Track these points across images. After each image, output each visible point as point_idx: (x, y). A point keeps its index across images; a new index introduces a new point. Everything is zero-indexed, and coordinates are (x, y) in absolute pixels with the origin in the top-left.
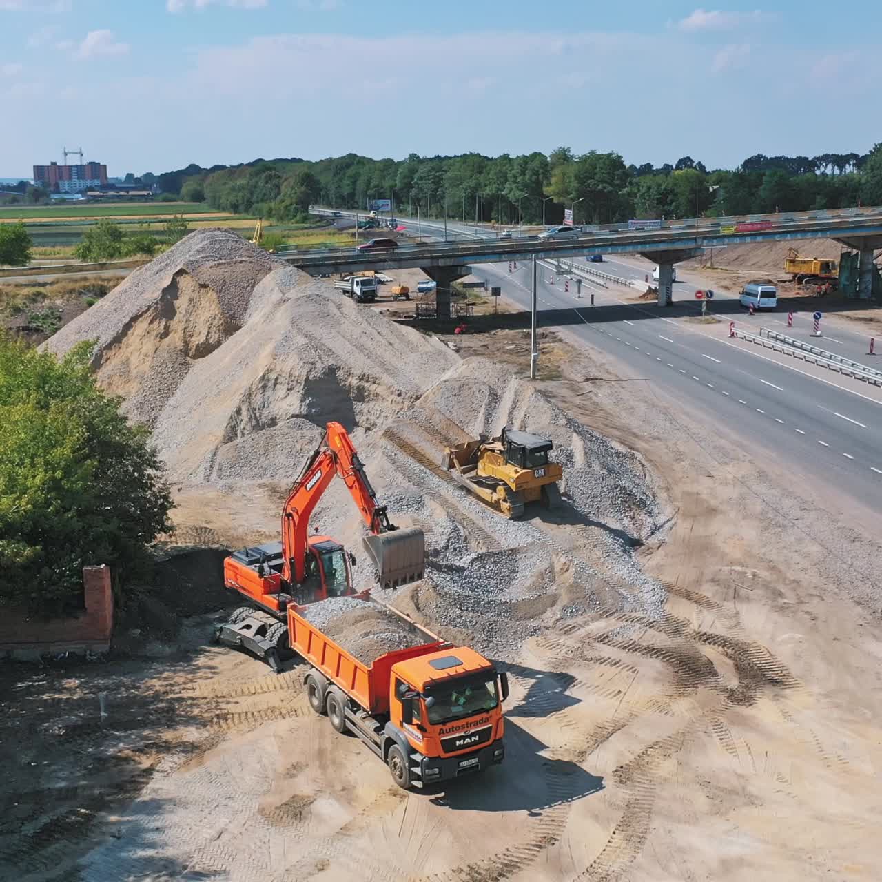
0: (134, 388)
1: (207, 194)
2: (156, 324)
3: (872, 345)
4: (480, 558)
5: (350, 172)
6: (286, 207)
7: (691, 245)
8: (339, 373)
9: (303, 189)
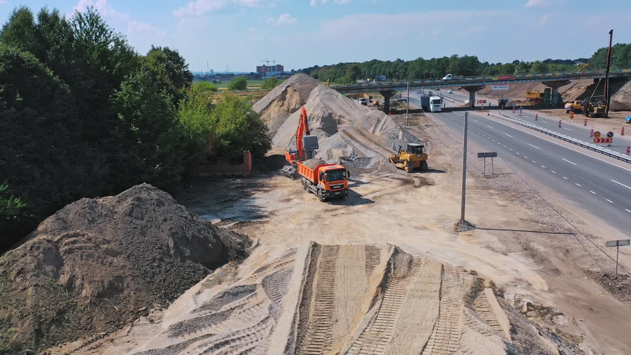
0: (271, 122)
1: (319, 76)
2: (279, 103)
3: (537, 117)
4: (358, 158)
5: (374, 66)
6: (347, 79)
7: (481, 84)
8: (333, 115)
9: (353, 72)
